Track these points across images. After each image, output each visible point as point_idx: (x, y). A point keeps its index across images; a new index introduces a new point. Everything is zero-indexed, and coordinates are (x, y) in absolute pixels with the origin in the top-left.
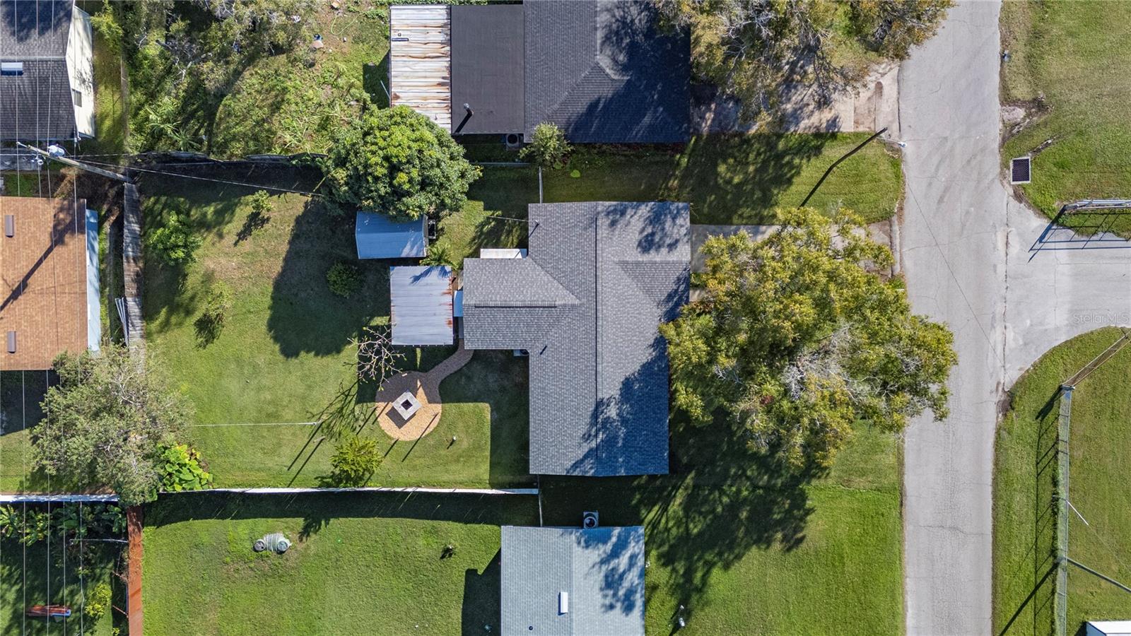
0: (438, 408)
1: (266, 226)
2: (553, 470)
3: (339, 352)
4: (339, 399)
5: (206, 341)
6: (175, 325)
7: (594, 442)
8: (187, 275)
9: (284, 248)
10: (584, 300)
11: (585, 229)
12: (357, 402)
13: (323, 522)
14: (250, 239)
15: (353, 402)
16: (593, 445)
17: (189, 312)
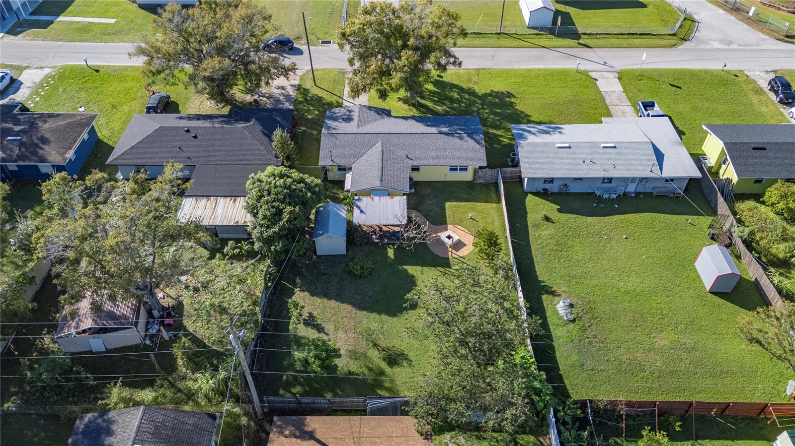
0: (449, 226)
1: (315, 314)
2: (483, 153)
3: (413, 276)
4: (448, 277)
5: (406, 359)
6: (392, 383)
7: (464, 135)
8: (350, 371)
9: (333, 303)
10: (379, 139)
11: (337, 139)
12: (450, 267)
13: (543, 284)
14: (324, 325)
15: (450, 270)
16: (465, 135)
17: (382, 373)
